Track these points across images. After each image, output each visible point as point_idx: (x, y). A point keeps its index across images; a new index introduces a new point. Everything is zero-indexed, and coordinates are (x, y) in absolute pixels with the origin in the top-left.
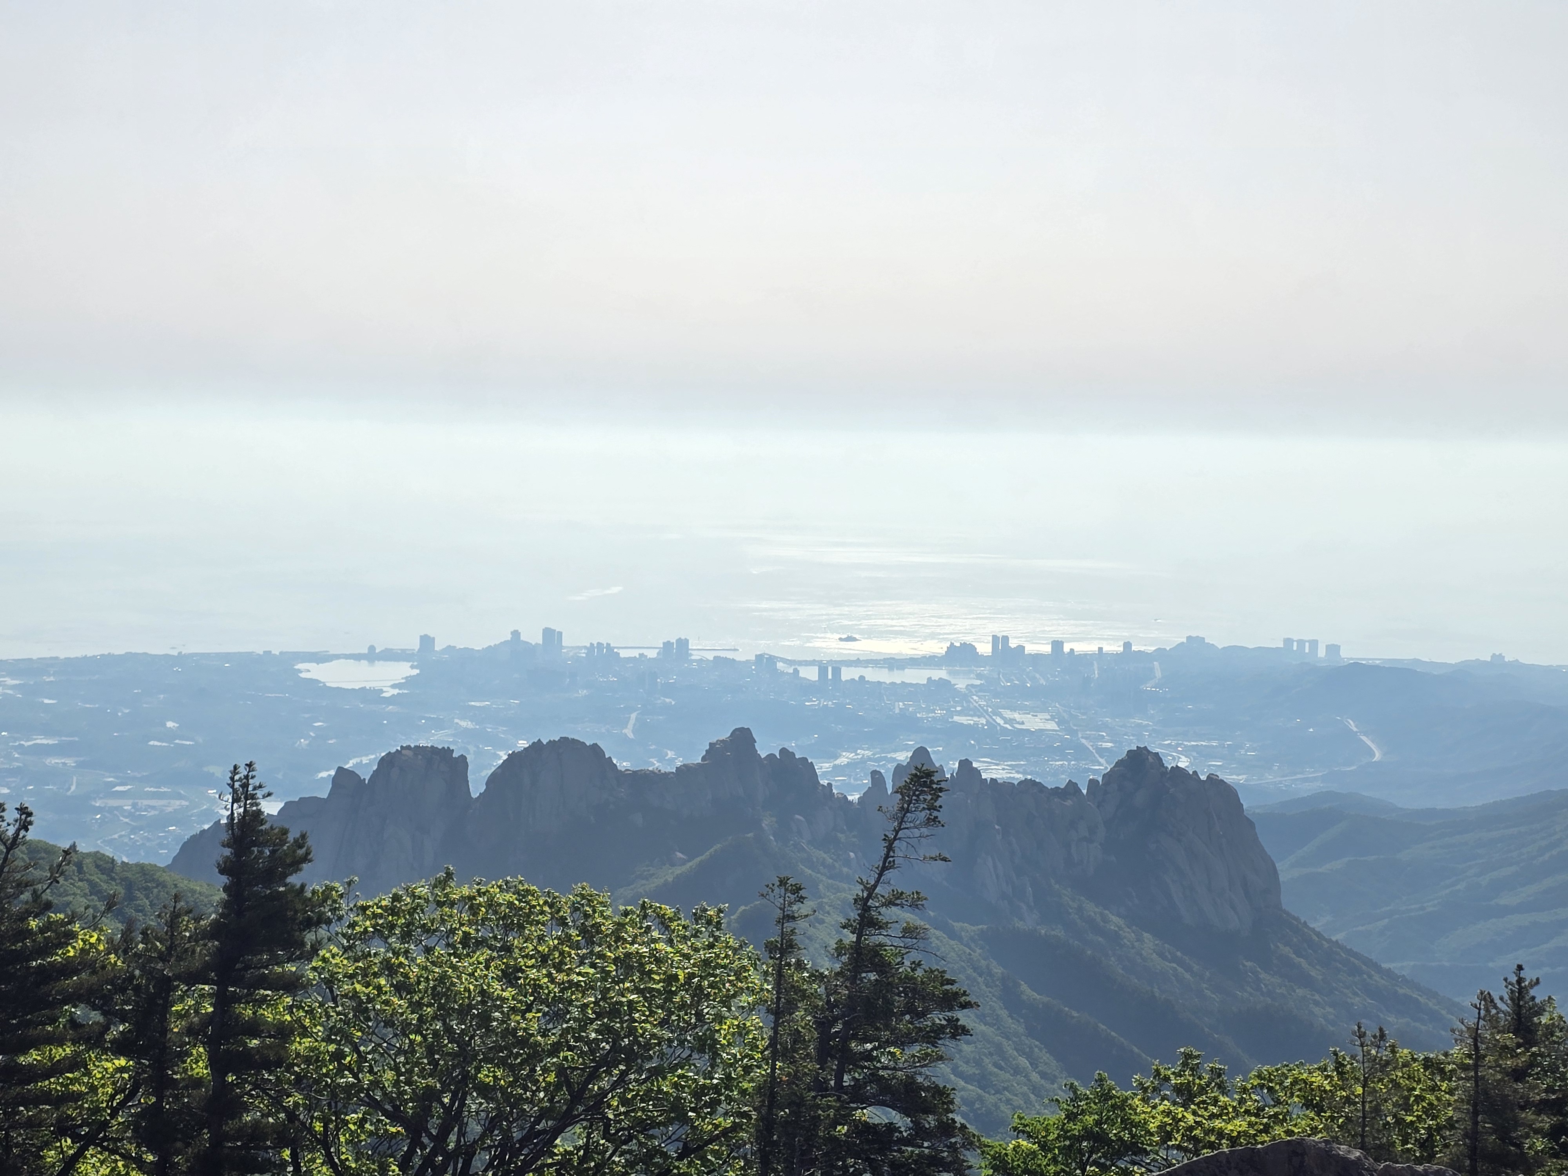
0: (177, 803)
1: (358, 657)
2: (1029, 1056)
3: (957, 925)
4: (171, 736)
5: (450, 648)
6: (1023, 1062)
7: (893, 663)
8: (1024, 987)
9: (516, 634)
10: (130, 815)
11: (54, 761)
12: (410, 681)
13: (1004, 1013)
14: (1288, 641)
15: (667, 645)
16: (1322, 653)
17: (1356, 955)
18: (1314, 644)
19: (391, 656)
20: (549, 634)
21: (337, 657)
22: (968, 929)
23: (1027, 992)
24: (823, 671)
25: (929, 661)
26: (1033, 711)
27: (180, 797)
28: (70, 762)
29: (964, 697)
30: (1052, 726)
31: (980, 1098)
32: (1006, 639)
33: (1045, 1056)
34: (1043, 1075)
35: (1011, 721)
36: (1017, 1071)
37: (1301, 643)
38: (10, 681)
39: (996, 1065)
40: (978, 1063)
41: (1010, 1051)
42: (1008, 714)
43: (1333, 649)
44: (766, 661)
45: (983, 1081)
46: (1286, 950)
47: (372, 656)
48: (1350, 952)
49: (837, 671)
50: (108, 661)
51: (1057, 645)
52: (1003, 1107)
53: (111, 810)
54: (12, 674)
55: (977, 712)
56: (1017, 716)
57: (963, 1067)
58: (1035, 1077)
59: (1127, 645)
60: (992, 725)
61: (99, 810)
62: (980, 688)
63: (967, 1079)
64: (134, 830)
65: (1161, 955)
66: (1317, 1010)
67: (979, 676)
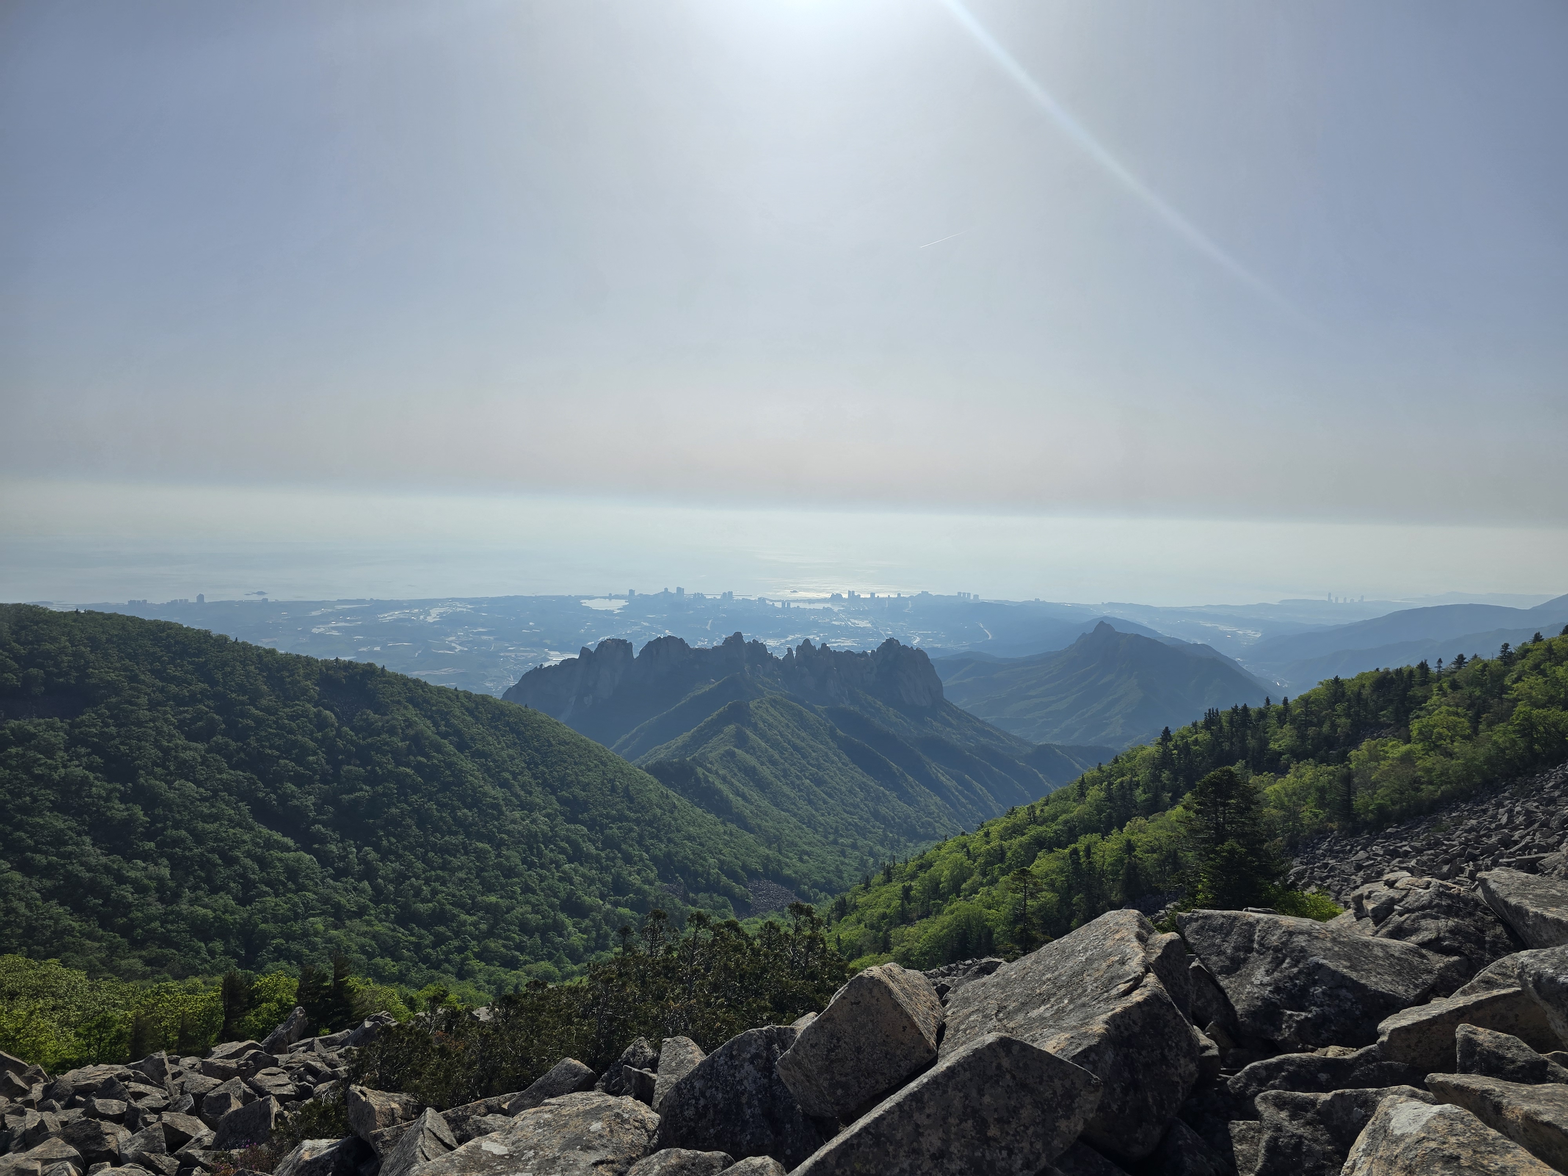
0: (532, 654)
1: (605, 598)
2: (838, 756)
3: (816, 706)
4: (531, 628)
5: (641, 595)
6: (836, 759)
7: (810, 601)
8: (838, 730)
9: (666, 589)
10: (514, 659)
11: (484, 637)
12: (624, 607)
13: (830, 740)
14: (959, 593)
15: (724, 594)
16: (972, 598)
17: (970, 715)
18: (969, 594)
19: (617, 597)
20: (679, 590)
21: (597, 598)
22: (819, 708)
23: (839, 732)
24: (783, 604)
25: (824, 600)
26: (862, 620)
27: (534, 652)
28: (491, 638)
29: (837, 614)
30: (869, 625)
31: (817, 773)
32: (853, 592)
33: (845, 756)
34: (843, 763)
35: (854, 624)
36: (833, 762)
37: (964, 594)
38: (469, 606)
39: (824, 760)
40: (817, 759)
41: (830, 754)
42: (853, 621)
43: (976, 596)
44: (762, 600)
45: (819, 767)
46: (944, 714)
47: (610, 597)
48: (968, 714)
49: (789, 605)
50: (508, 598)
51: (873, 594)
52: (826, 776)
53: (507, 657)
54: (470, 604)
55: (841, 620)
56: (856, 622)
57: (811, 762)
58: (840, 765)
59: (899, 595)
60: (847, 625)
61: (502, 657)
62: (843, 611)
63: (812, 766)
64: (515, 665)
65: (896, 717)
66: (954, 736)
67: (843, 606)
